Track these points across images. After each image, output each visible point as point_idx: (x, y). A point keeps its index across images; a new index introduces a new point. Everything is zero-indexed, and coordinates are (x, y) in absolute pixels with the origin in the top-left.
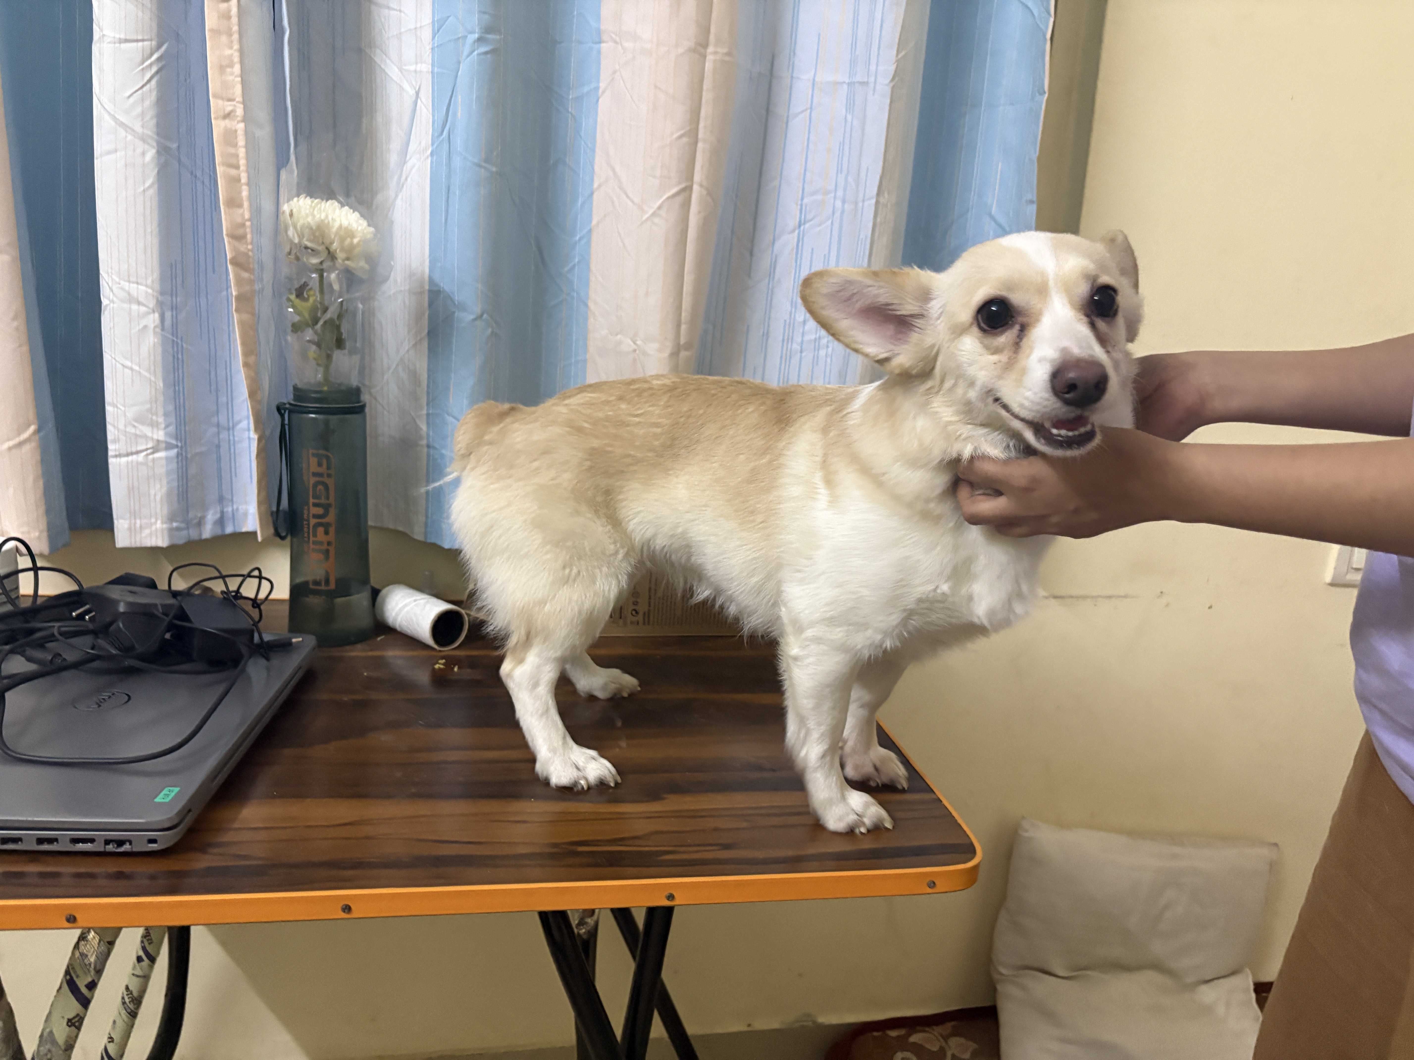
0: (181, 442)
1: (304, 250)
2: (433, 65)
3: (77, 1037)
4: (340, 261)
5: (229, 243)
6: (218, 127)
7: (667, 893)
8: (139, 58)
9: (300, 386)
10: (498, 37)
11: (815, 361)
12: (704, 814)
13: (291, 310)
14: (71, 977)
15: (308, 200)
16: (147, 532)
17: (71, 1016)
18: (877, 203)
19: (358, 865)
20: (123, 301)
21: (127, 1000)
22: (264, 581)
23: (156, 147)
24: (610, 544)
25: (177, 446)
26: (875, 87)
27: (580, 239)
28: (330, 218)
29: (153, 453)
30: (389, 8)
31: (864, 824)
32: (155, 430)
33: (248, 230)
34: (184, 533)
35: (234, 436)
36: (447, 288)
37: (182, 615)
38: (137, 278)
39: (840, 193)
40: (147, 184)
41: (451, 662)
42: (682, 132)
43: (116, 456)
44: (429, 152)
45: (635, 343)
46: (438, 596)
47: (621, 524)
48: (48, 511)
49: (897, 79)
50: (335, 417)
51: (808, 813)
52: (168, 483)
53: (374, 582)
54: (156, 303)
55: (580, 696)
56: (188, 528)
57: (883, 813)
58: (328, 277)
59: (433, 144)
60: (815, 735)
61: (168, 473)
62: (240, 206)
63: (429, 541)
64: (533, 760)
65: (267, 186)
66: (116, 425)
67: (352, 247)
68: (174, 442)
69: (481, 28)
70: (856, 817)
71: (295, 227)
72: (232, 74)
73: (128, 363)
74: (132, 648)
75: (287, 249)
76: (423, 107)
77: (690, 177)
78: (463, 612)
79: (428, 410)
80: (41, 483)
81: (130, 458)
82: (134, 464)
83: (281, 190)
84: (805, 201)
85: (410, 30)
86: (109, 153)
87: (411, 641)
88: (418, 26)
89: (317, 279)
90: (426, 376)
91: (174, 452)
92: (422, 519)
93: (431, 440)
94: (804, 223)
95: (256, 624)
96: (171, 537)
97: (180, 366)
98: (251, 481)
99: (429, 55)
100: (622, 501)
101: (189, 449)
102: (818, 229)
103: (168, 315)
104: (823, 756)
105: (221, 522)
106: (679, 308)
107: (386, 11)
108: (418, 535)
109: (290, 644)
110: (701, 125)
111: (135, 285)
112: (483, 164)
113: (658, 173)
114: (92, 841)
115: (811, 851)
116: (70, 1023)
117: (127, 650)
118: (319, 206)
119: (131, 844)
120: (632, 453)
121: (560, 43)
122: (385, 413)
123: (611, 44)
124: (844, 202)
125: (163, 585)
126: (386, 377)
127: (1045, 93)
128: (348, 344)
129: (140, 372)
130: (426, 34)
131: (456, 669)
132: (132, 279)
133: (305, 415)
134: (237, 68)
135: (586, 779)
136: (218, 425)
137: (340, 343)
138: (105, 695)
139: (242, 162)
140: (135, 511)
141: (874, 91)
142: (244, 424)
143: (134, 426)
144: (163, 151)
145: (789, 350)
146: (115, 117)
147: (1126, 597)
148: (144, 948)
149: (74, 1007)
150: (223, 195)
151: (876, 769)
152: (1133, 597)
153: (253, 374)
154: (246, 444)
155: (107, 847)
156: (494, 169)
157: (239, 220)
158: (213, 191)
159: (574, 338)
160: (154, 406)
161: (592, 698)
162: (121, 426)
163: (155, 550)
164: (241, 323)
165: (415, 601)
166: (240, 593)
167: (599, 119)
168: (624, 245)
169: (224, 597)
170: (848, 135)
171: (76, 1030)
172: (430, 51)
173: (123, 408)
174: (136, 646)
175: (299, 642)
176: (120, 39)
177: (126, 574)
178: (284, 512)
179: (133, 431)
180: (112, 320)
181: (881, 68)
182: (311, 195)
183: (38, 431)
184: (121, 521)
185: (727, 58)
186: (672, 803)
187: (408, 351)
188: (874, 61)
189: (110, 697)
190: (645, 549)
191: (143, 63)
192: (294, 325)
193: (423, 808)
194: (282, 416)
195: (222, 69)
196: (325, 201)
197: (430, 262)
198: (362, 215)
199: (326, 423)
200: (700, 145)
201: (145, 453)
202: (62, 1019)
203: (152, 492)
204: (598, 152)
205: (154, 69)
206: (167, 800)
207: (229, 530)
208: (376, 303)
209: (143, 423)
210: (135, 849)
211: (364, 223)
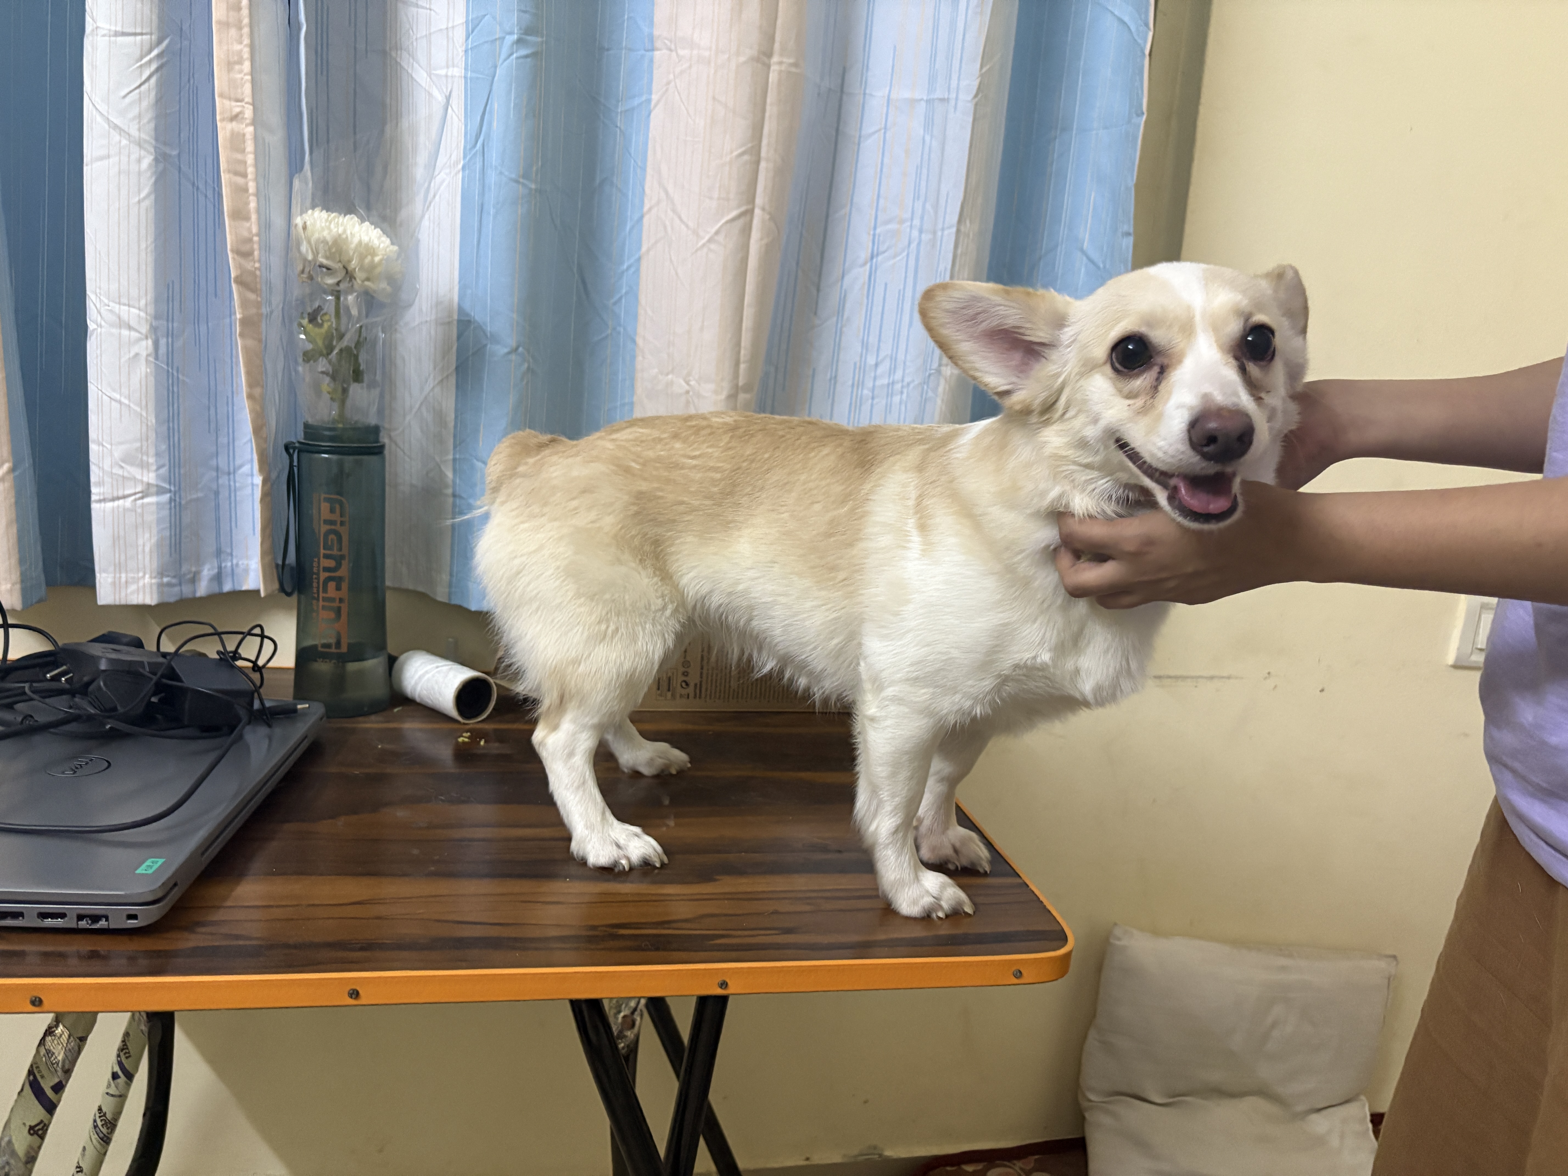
0: (175, 486)
1: (318, 269)
2: (466, 69)
3: (40, 1147)
4: (359, 281)
5: (234, 259)
6: (224, 130)
7: (719, 980)
8: (138, 53)
9: (310, 421)
10: (539, 39)
11: (888, 408)
12: (761, 896)
13: (303, 336)
14: (35, 1076)
15: (324, 214)
16: (133, 587)
17: (33, 1124)
18: (958, 231)
19: (368, 946)
20: (112, 325)
21: (99, 1123)
22: (266, 640)
23: (154, 153)
24: (657, 598)
25: (170, 491)
26: (956, 104)
27: (629, 268)
28: (349, 232)
29: (142, 498)
30: (417, 6)
31: (941, 907)
32: (145, 472)
33: (256, 246)
34: (177, 589)
35: (235, 482)
36: (478, 318)
37: (172, 674)
38: (128, 300)
39: (917, 222)
40: (142, 195)
41: (476, 735)
42: (743, 149)
43: (100, 501)
44: (460, 166)
45: (688, 383)
46: (463, 664)
47: (671, 577)
48: (22, 561)
49: (980, 96)
50: (351, 458)
51: (877, 896)
52: (158, 532)
53: (391, 649)
54: (150, 328)
55: (623, 772)
56: (180, 584)
57: (962, 895)
58: (346, 299)
59: (465, 157)
60: (888, 807)
61: (159, 521)
62: (247, 218)
63: (454, 602)
64: (569, 839)
65: (277, 197)
66: (101, 465)
67: (373, 266)
68: (167, 486)
69: (521, 29)
70: (932, 900)
71: (309, 242)
72: (241, 71)
73: (117, 396)
74: (115, 709)
75: (300, 268)
76: (454, 116)
77: (752, 200)
78: (491, 680)
79: (454, 454)
80: (14, 530)
81: (116, 503)
82: (121, 510)
83: (294, 202)
84: (878, 231)
85: (441, 30)
86: (101, 158)
87: (432, 713)
88: (450, 25)
89: (333, 303)
90: (453, 416)
91: (166, 497)
92: (445, 577)
93: (457, 488)
94: (878, 255)
95: (257, 689)
96: (161, 593)
97: (176, 401)
98: (254, 534)
99: (462, 57)
100: (672, 553)
101: (183, 494)
102: (891, 262)
103: (163, 342)
104: (896, 831)
105: (218, 578)
106: (738, 344)
107: (414, 10)
108: (441, 595)
109: (295, 711)
110: (765, 142)
111: (126, 308)
112: (521, 180)
113: (716, 195)
114: (62, 915)
115: (881, 937)
116: (32, 1130)
117: (110, 711)
118: (336, 220)
119: (107, 920)
120: (685, 499)
121: (608, 50)
122: (407, 459)
123: (665, 51)
124: (921, 231)
125: (150, 646)
126: (408, 418)
127: (1143, 113)
128: (366, 378)
129: (129, 406)
130: (459, 35)
131: (482, 743)
132: (124, 300)
133: (317, 455)
134: (247, 66)
135: (628, 859)
136: (217, 469)
137: (357, 376)
138: (83, 761)
139: (251, 170)
140: (120, 563)
141: (955, 108)
142: (246, 469)
143: (122, 467)
144: (161, 158)
145: (859, 397)
146: (108, 119)
147: (1229, 678)
148: (120, 1064)
149: (37, 1113)
150: (228, 206)
151: (956, 851)
152: (1236, 678)
153: (258, 408)
154: (248, 491)
155: (79, 923)
156: (533, 186)
157: (246, 234)
158: (217, 206)
159: (620, 378)
160: (145, 443)
161: (636, 774)
162: (107, 467)
163: (141, 610)
164: (246, 349)
165: (437, 667)
166: (240, 654)
167: (650, 135)
168: (677, 274)
169: (221, 658)
170: (926, 157)
171: (39, 1140)
172: (463, 53)
173: (109, 446)
174: (119, 708)
175: (304, 708)
176: (116, 31)
177: (110, 632)
178: (292, 568)
179: (120, 472)
180: (99, 347)
181: (963, 83)
182: (328, 209)
183: (13, 470)
184: (104, 575)
185: (794, 70)
186: (726, 885)
187: (433, 388)
188: (955, 77)
189: (87, 764)
190: (699, 606)
191: (141, 58)
192: (305, 354)
193: (443, 887)
194: (291, 457)
195: (230, 65)
196: (343, 215)
197: (459, 289)
198: (384, 231)
199: (341, 464)
200: (763, 165)
201: (133, 498)
202: (22, 1126)
203: (140, 542)
204: (649, 171)
205: (154, 66)
206: (150, 871)
207: (227, 587)
208: (398, 336)
209: (132, 464)
210: (112, 927)
211: (387, 241)
